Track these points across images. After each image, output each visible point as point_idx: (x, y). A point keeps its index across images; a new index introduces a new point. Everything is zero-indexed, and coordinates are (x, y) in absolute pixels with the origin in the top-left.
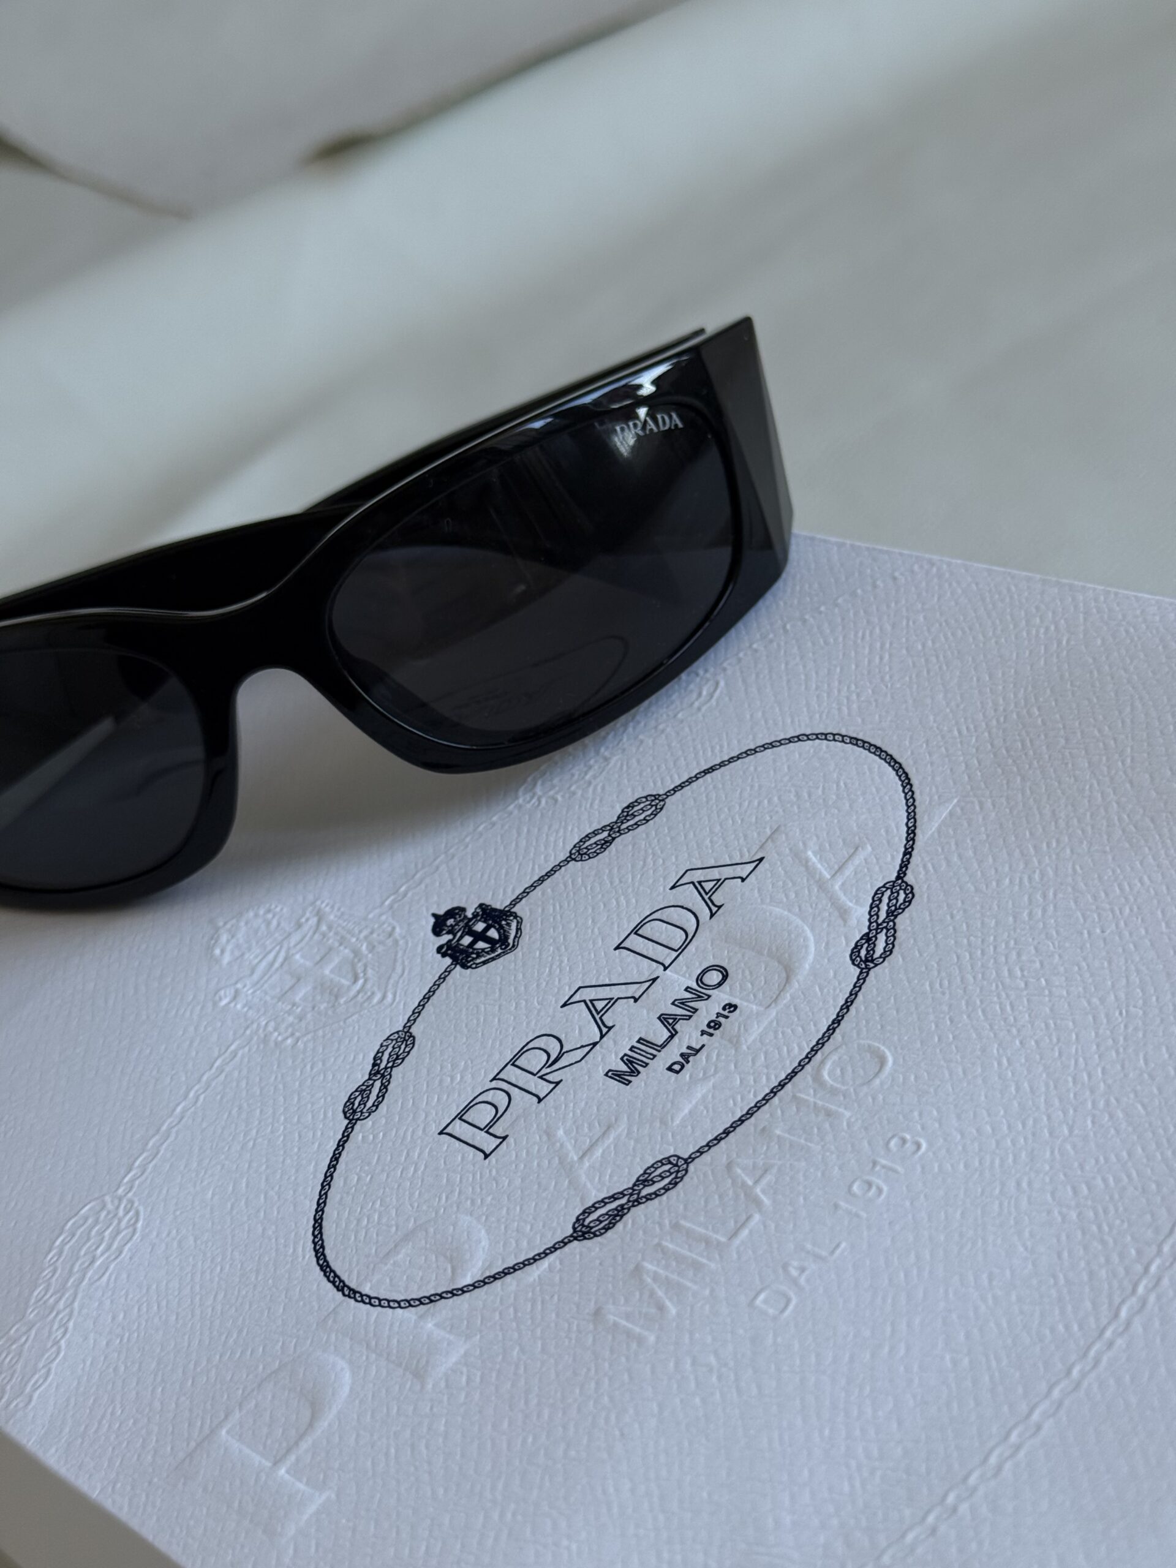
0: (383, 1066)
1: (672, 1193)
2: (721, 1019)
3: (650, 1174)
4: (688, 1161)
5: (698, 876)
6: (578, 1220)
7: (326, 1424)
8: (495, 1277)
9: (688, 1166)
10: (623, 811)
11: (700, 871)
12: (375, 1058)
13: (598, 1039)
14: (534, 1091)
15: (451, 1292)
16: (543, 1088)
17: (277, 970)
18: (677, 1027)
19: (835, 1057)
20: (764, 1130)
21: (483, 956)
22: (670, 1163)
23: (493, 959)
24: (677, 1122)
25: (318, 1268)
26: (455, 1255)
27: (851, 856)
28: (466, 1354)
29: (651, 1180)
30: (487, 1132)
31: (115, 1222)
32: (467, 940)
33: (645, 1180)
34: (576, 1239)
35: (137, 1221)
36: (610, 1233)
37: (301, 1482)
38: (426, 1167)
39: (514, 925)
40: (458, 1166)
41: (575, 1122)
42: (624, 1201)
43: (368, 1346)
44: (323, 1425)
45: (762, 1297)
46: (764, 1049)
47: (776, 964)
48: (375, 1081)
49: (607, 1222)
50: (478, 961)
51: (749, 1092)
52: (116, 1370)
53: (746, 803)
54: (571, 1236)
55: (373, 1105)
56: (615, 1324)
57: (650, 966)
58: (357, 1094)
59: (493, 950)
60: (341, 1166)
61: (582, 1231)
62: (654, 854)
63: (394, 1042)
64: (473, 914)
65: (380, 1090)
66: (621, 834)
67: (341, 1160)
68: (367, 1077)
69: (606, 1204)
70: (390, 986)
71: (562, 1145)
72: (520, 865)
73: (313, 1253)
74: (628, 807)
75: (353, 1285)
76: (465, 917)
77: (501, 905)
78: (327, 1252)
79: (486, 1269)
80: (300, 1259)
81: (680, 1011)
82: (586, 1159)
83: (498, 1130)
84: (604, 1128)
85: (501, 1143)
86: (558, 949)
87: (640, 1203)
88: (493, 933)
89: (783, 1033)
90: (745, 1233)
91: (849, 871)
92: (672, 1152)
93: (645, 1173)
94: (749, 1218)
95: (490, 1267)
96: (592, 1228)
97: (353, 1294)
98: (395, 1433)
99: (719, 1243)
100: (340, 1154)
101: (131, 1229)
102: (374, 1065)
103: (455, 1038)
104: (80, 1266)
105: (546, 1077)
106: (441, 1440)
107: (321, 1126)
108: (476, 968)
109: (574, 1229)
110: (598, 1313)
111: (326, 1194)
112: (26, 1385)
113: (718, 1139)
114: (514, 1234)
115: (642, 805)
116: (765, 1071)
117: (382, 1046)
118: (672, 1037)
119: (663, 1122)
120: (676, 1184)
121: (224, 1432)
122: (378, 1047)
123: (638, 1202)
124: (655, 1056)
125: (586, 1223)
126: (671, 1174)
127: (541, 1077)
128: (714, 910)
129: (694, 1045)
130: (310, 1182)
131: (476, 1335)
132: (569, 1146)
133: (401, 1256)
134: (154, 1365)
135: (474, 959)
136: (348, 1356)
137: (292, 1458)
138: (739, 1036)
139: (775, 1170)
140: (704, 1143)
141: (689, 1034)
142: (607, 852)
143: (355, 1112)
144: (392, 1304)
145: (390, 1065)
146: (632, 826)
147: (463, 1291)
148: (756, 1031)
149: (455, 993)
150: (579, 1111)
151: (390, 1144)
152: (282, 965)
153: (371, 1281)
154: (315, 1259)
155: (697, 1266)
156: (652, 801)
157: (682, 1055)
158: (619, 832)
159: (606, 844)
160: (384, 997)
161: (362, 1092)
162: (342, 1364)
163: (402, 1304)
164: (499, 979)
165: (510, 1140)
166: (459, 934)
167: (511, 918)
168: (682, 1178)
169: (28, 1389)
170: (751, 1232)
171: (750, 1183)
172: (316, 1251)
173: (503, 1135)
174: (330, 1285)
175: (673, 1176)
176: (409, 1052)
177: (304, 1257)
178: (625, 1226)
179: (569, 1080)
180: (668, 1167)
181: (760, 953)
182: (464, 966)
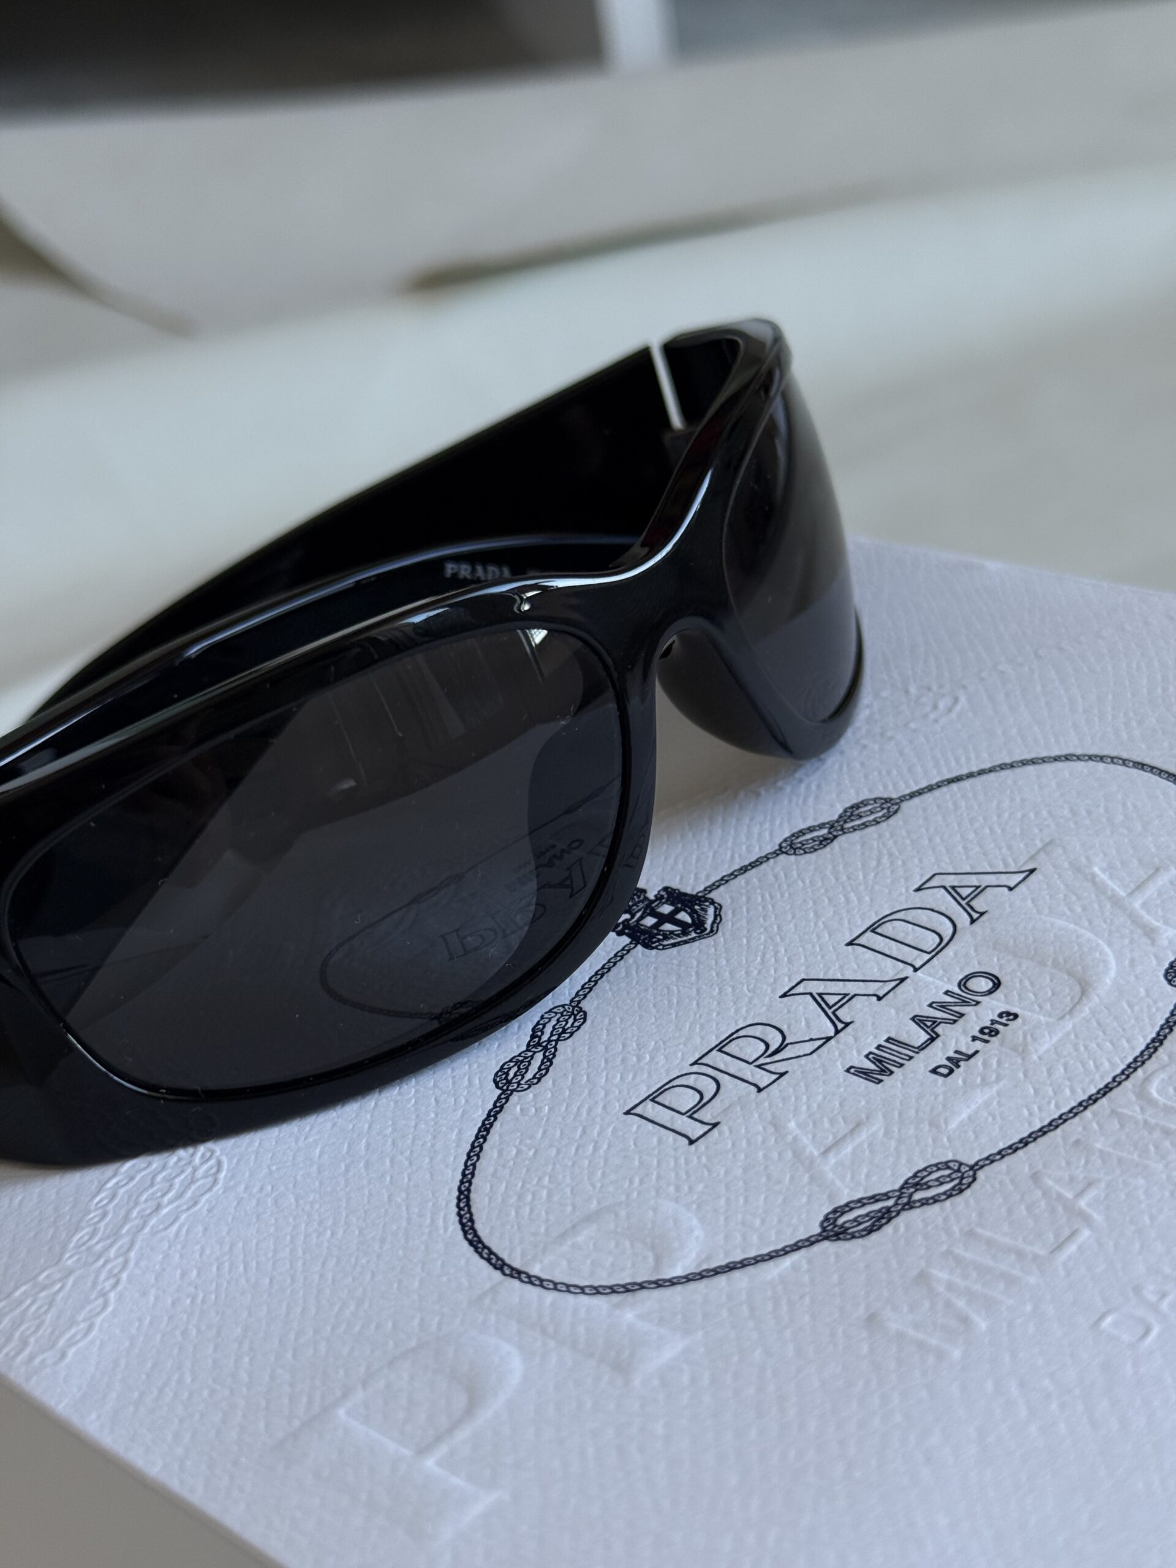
0: (545, 1038)
1: (959, 1200)
2: (998, 1027)
3: (923, 1178)
4: (976, 1168)
5: (951, 880)
6: (826, 1219)
7: (491, 1413)
8: (717, 1272)
9: (975, 1174)
10: (845, 811)
11: (953, 876)
12: (533, 1030)
13: (832, 1034)
14: (751, 1080)
16: (764, 1079)
18: (939, 1030)
19: (1162, 1076)
20: (1077, 1142)
21: (672, 938)
22: (950, 1168)
23: (686, 942)
24: (953, 1125)
25: (466, 1243)
26: (658, 1242)
28: (686, 1351)
29: (926, 1183)
30: (691, 1117)
31: (189, 1170)
32: (650, 921)
33: (917, 1182)
34: (827, 1238)
35: (218, 1171)
36: (874, 1236)
37: (458, 1477)
38: (609, 1146)
39: (711, 911)
40: (654, 1148)
41: (810, 1116)
42: (890, 1203)
43: (544, 1332)
44: (485, 1415)
45: (1109, 1320)
46: (1062, 1061)
47: (1066, 977)
48: (535, 1053)
49: (868, 1224)
50: (665, 943)
51: (1049, 1103)
52: (185, 1333)
53: (1006, 815)
54: (820, 1235)
55: (534, 1077)
56: (900, 1333)
57: (894, 966)
58: (512, 1064)
59: (685, 932)
60: (494, 1137)
61: (834, 1231)
62: (890, 855)
63: (559, 1015)
64: (656, 896)
65: (542, 1063)
66: (844, 833)
67: (492, 1131)
68: (524, 1048)
69: (864, 1205)
71: (795, 1139)
72: (715, 853)
73: (459, 1227)
74: (852, 807)
75: (516, 1264)
76: (646, 898)
77: (693, 889)
78: (478, 1226)
80: (442, 1231)
81: (940, 1014)
82: (831, 1155)
83: (706, 1115)
84: (851, 1127)
85: (710, 1130)
86: (772, 938)
87: (911, 1208)
88: (684, 916)
89: (1086, 1047)
90: (1072, 1248)
92: (950, 1157)
93: (915, 1176)
94: (1073, 1234)
95: (709, 1258)
96: (848, 1228)
97: (516, 1274)
98: (592, 1431)
99: (1036, 1257)
100: (491, 1125)
101: (210, 1179)
102: (533, 1037)
103: (641, 1017)
104: (139, 1213)
105: (766, 1067)
106: (660, 1444)
107: (465, 1093)
108: (663, 949)
109: (824, 1229)
110: (872, 1320)
111: (474, 1165)
112: (58, 1338)
113: (1013, 1149)
115: (870, 807)
116: (1067, 1083)
117: (542, 1017)
118: (932, 1040)
120: (962, 1190)
121: (341, 1412)
123: (910, 1205)
124: (911, 1057)
125: (840, 1221)
126: (953, 1179)
127: (759, 1067)
128: (977, 915)
129: (964, 1050)
130: (452, 1151)
131: (697, 1331)
132: (806, 1140)
133: (580, 1239)
134: (239, 1331)
135: (660, 940)
136: (516, 1340)
137: (443, 1449)
138: (1025, 1045)
139: (1103, 1185)
140: (995, 1151)
141: (956, 1038)
142: (828, 849)
143: (509, 1082)
144: (571, 1289)
145: (554, 1038)
146: (859, 826)
147: (672, 1282)
150: (815, 1106)
153: (541, 1262)
154: (461, 1233)
155: (1010, 1281)
156: (883, 804)
157: (949, 1059)
158: (842, 830)
159: (825, 841)
161: (518, 1063)
162: (507, 1348)
163: (587, 1290)
164: (695, 963)
165: (724, 1127)
166: (638, 915)
167: (707, 904)
168: (969, 1185)
169: (61, 1343)
170: (1080, 1248)
171: (1069, 1195)
172: (463, 1225)
173: (714, 1121)
174: (483, 1263)
175: (957, 1181)
176: (579, 1027)
177: (446, 1229)
178: (896, 1230)
179: (799, 1073)
180: (947, 1172)
181: (1042, 963)
182: (647, 946)
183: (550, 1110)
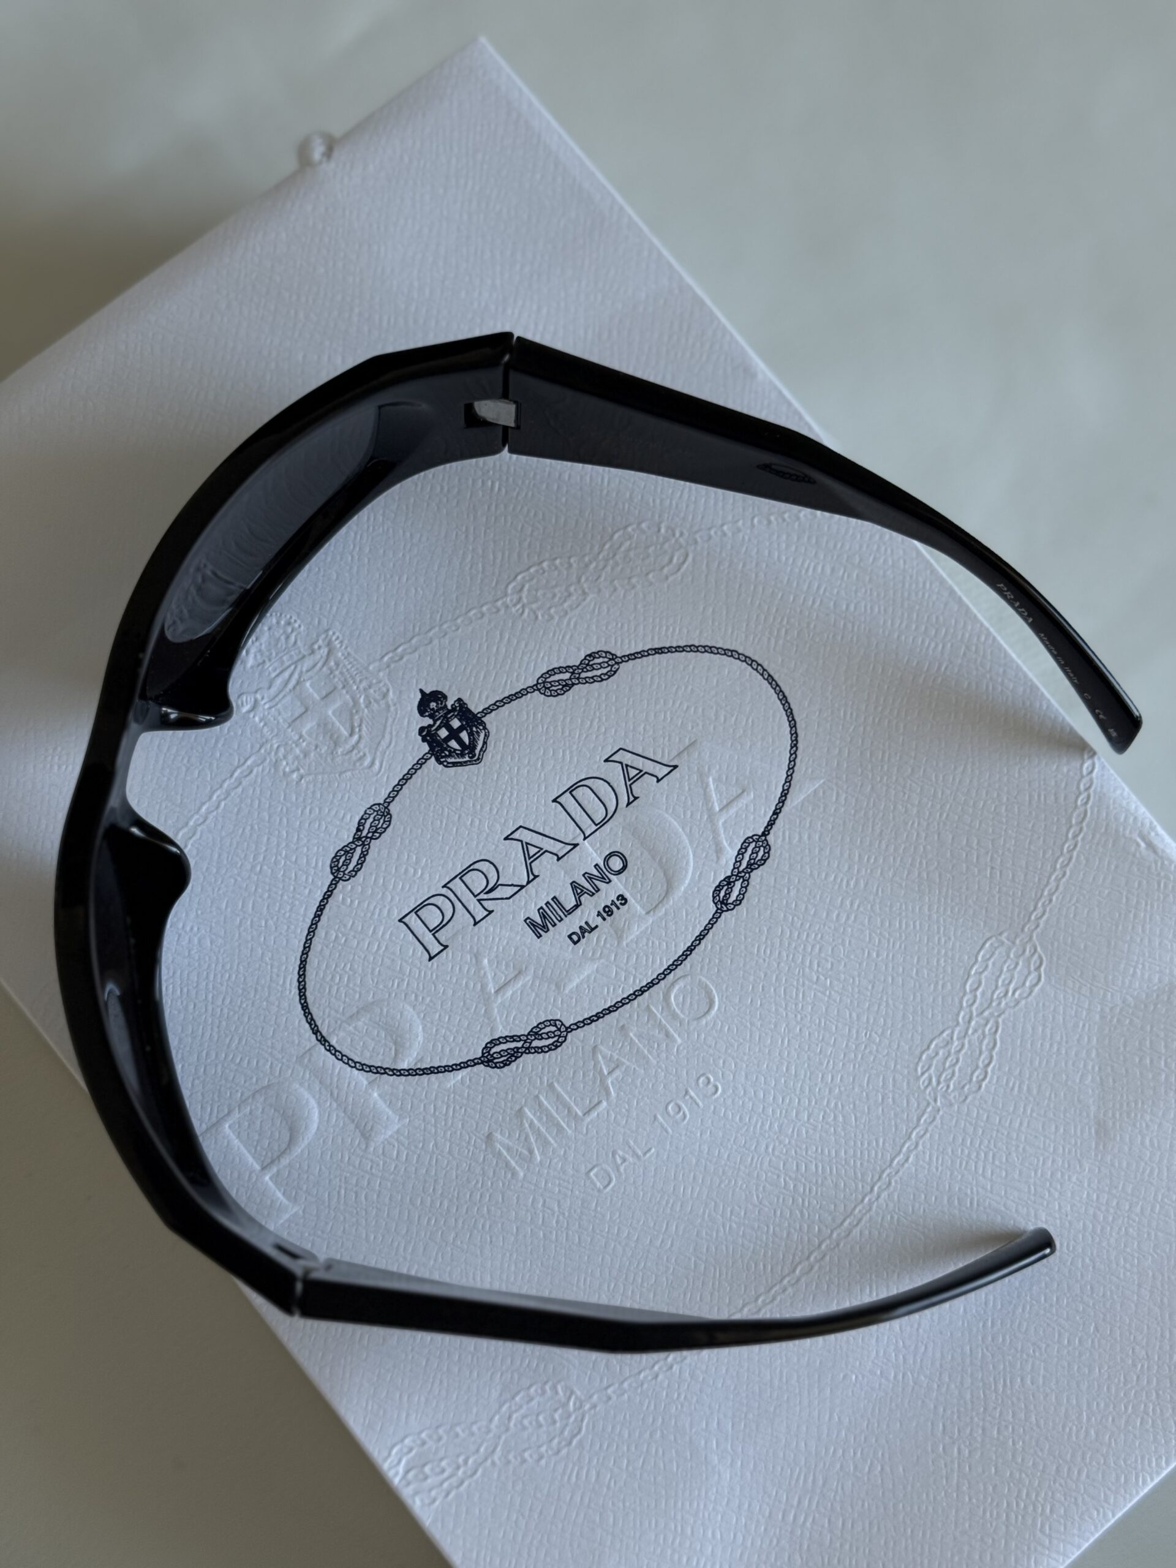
0: (364, 833)
1: (552, 1054)
2: (614, 908)
3: (541, 1029)
4: (568, 1030)
5: (627, 758)
6: (486, 1047)
7: (299, 1151)
8: (424, 1072)
9: (567, 1035)
10: (585, 658)
11: (629, 755)
13: (525, 884)
14: (472, 912)
15: (392, 1070)
17: (290, 691)
18: (582, 898)
19: (682, 983)
20: (623, 1026)
21: (453, 756)
22: (555, 1025)
23: (461, 764)
24: (567, 991)
26: (399, 1039)
27: (739, 796)
28: (398, 1132)
29: (541, 1035)
30: (433, 935)
32: (443, 733)
33: (535, 1033)
34: (482, 1063)
36: (506, 1069)
37: (280, 1191)
38: (386, 948)
39: (482, 735)
41: (497, 956)
42: (520, 1044)
43: (332, 1094)
44: (297, 1150)
45: (595, 1170)
46: (637, 951)
47: (662, 875)
48: (357, 846)
49: (505, 1059)
50: (449, 760)
53: (678, 703)
54: (480, 1059)
56: (500, 1153)
57: (574, 831)
58: (343, 853)
59: (462, 755)
60: (324, 918)
61: (487, 1059)
62: (600, 719)
63: (375, 813)
64: (452, 706)
65: (360, 858)
66: (579, 683)
68: (351, 840)
69: (508, 1041)
70: (378, 754)
71: (485, 974)
72: (497, 674)
73: (298, 992)
74: (590, 655)
75: (324, 1033)
76: (446, 706)
77: (476, 708)
78: (308, 994)
79: (418, 1061)
80: (288, 992)
81: (587, 885)
82: (500, 994)
83: (442, 935)
84: (516, 972)
85: (442, 951)
86: (512, 780)
87: (530, 1053)
88: (464, 736)
89: (653, 943)
90: (594, 1114)
91: (733, 811)
92: (558, 1017)
93: (537, 1026)
94: (600, 1102)
95: (421, 1060)
96: (495, 1058)
97: (323, 1041)
98: (346, 1178)
99: (576, 1115)
100: (324, 905)
102: (358, 830)
103: (422, 832)
105: (483, 902)
106: (375, 1196)
107: (312, 873)
108: (447, 767)
109: (483, 1054)
110: (489, 1137)
111: (311, 939)
113: (591, 1020)
114: (442, 1039)
115: (601, 660)
117: (365, 813)
118: (577, 906)
119: (558, 986)
120: (557, 1047)
121: (227, 1126)
122: (362, 813)
123: (528, 1050)
124: (562, 919)
125: (492, 1051)
126: (555, 1036)
127: (479, 901)
128: (632, 799)
129: (590, 923)
130: (300, 924)
131: (406, 1117)
132: (490, 976)
133: (360, 1024)
135: (446, 756)
136: (317, 1097)
137: (275, 1169)
138: (623, 932)
139: (623, 1068)
140: (581, 1019)
141: (589, 911)
142: (565, 696)
143: (339, 870)
144: (350, 1062)
145: (370, 835)
146: (589, 678)
147: (401, 1073)
148: (636, 931)
149: (427, 787)
150: (501, 948)
151: (362, 915)
152: (294, 688)
153: (337, 1036)
154: (298, 997)
155: (560, 1129)
156: (610, 659)
157: (581, 928)
158: (578, 678)
159: (567, 686)
160: (373, 763)
161: (347, 852)
162: (313, 1103)
163: (358, 1066)
165: (449, 952)
166: (438, 723)
167: (481, 727)
168: (562, 1043)
170: (598, 1115)
171: (606, 1072)
172: (300, 990)
173: (445, 943)
174: (307, 1026)
175: (556, 1038)
176: (385, 829)
177: (290, 991)
178: (517, 1068)
179: (499, 914)
180: (553, 1029)
181: (653, 858)
182: (438, 760)
183: (359, 903)
